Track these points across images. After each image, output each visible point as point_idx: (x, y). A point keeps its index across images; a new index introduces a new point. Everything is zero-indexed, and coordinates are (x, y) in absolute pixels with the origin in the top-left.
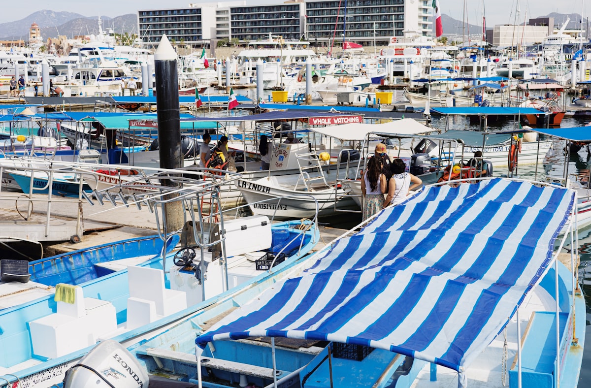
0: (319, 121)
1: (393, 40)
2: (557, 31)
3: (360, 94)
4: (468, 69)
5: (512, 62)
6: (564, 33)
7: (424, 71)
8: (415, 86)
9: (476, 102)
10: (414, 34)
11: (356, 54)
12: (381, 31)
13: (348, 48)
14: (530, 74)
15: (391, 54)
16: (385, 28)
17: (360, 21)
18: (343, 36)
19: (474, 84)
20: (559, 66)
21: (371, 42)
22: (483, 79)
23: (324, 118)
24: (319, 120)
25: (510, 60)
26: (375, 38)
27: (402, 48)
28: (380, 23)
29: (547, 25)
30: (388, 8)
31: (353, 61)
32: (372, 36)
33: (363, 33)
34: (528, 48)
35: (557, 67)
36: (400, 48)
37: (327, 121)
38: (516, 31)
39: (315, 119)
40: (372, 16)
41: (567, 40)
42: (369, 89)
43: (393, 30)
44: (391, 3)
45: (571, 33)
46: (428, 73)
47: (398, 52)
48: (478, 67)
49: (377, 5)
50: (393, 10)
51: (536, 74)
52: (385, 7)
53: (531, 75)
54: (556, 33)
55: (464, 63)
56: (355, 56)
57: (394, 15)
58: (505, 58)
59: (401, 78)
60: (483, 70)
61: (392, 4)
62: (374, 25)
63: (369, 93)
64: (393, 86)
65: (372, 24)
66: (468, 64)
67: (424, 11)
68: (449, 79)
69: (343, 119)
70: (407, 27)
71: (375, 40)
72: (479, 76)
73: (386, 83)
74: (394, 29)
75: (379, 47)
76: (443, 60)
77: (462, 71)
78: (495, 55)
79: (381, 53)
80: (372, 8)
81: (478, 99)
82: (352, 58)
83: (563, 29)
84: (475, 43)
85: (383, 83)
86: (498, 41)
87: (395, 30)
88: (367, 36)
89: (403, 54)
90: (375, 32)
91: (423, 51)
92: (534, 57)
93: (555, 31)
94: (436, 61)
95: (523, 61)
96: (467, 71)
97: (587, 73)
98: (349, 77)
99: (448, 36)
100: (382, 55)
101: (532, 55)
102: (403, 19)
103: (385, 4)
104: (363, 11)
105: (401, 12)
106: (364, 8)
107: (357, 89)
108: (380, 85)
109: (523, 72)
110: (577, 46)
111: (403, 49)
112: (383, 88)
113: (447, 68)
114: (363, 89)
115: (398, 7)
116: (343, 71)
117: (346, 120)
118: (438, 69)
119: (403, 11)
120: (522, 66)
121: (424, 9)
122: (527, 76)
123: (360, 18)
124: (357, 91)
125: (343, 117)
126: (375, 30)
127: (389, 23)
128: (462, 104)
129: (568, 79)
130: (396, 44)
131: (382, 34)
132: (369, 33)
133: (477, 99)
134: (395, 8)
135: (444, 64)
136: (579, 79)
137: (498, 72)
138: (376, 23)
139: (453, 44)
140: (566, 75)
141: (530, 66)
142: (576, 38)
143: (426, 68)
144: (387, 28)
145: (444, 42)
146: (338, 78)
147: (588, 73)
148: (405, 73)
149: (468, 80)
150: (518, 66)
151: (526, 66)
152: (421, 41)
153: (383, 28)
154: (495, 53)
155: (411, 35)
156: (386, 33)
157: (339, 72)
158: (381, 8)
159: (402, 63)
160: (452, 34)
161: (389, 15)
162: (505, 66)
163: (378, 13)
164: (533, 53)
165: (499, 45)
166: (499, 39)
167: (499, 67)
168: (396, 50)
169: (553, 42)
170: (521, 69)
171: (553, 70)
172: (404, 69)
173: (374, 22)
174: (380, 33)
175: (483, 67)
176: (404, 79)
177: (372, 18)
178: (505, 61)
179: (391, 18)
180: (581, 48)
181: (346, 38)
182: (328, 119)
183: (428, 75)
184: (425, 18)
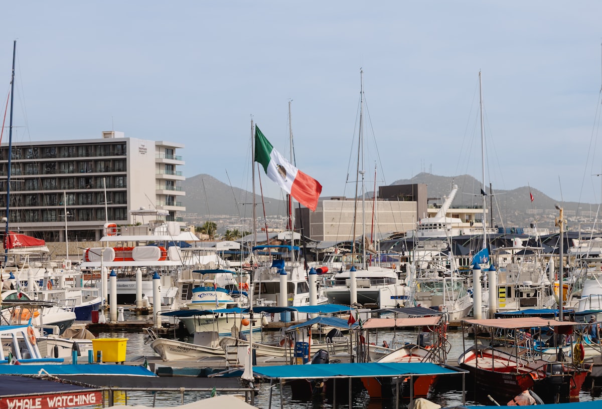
0: (18, 404)
1: (110, 230)
2: (434, 210)
3: (58, 343)
4: (269, 289)
5: (356, 274)
6: (448, 215)
7: (181, 293)
8: (164, 325)
9: (297, 355)
10: (154, 218)
11: (34, 258)
12: (78, 210)
13: (16, 246)
14: (392, 297)
15: (107, 259)
16: (87, 204)
17: (34, 189)
18: (4, 221)
19: (283, 320)
20: (447, 280)
21: (58, 232)
22: (302, 309)
23: (28, 397)
24: (19, 401)
25: (352, 270)
26: (67, 224)
27: (130, 246)
28: (78, 194)
29: (414, 198)
30: (93, 163)
31: (29, 275)
32: (61, 220)
33: (42, 215)
34: (384, 245)
35: (445, 282)
36: (125, 245)
37: (34, 404)
38: (359, 211)
39: (11, 399)
40: (60, 178)
41: (456, 228)
42: (73, 332)
43: (104, 208)
44: (98, 153)
45: (462, 214)
46: (189, 298)
47: (121, 254)
48: (288, 283)
49: (69, 156)
50: (103, 166)
51: (402, 297)
52: (87, 161)
53: (394, 300)
54: (433, 215)
55: (260, 277)
56: (32, 263)
57: (105, 176)
58: (338, 265)
59: (131, 307)
60: (300, 291)
61: (100, 155)
62: (65, 198)
63: (77, 341)
64: (116, 325)
65: (61, 194)
66: (269, 279)
67: (167, 169)
68: (231, 308)
69: (65, 397)
70: (135, 202)
71: (66, 230)
72: (292, 302)
73: (103, 318)
74: (106, 206)
75: (77, 244)
76: (218, 271)
77: (256, 293)
78: (315, 260)
79: (87, 256)
80: (60, 162)
81: (302, 351)
82: (25, 267)
83: (446, 207)
84: (274, 235)
85: (96, 319)
86: (320, 230)
87: (109, 208)
88: (51, 221)
89: (132, 259)
90: (66, 213)
91: (174, 251)
92: (393, 263)
93: (430, 210)
94: (203, 272)
95: (375, 271)
96: (266, 293)
97: (501, 295)
98: (33, 307)
99: (215, 219)
100: (87, 260)
101: (390, 260)
102: (125, 186)
103: (87, 155)
104: (42, 169)
105: (119, 170)
106: (42, 163)
107: (49, 331)
108: (90, 322)
109: (377, 294)
110: (478, 241)
111: (131, 249)
112: (97, 329)
113: (227, 287)
114: (61, 332)
115: (114, 160)
116: (21, 295)
117: (71, 401)
118: (208, 289)
119: (125, 170)
120: (376, 281)
121: (167, 165)
122: (386, 302)
123: (35, 183)
124: (51, 337)
125: (65, 394)
126: (65, 207)
127: (96, 193)
128: (269, 359)
129: (466, 305)
130: (115, 238)
131: (81, 215)
132: (53, 213)
133: (299, 349)
134: (107, 163)
135: (220, 279)
136: (486, 306)
137: (329, 295)
138: (67, 193)
139: (228, 236)
140: (462, 299)
141: (390, 281)
142: (472, 224)
143: (184, 287)
144: (91, 204)
145: (210, 233)
146: (11, 309)
147: (504, 295)
148: (139, 298)
149: (271, 311)
150: (367, 282)
151: (382, 282)
152: (168, 232)
153: (83, 204)
154: (315, 254)
155: (146, 220)
156: (88, 214)
157: (12, 298)
158: (78, 162)
159: (132, 277)
160: (223, 216)
161: (96, 177)
162: (341, 281)
163: (73, 172)
164: (391, 256)
165: (322, 238)
166: (322, 226)
167: (329, 284)
168: (116, 249)
169: (428, 234)
170: (373, 288)
171: (435, 290)
172: (136, 289)
173: (65, 191)
174: (75, 214)
175: (299, 284)
176: (136, 310)
177: (60, 184)
178: (341, 272)
179: (98, 183)
180: (485, 246)
181: (11, 225)
182: (37, 400)
183: (190, 302)
184: (171, 183)
